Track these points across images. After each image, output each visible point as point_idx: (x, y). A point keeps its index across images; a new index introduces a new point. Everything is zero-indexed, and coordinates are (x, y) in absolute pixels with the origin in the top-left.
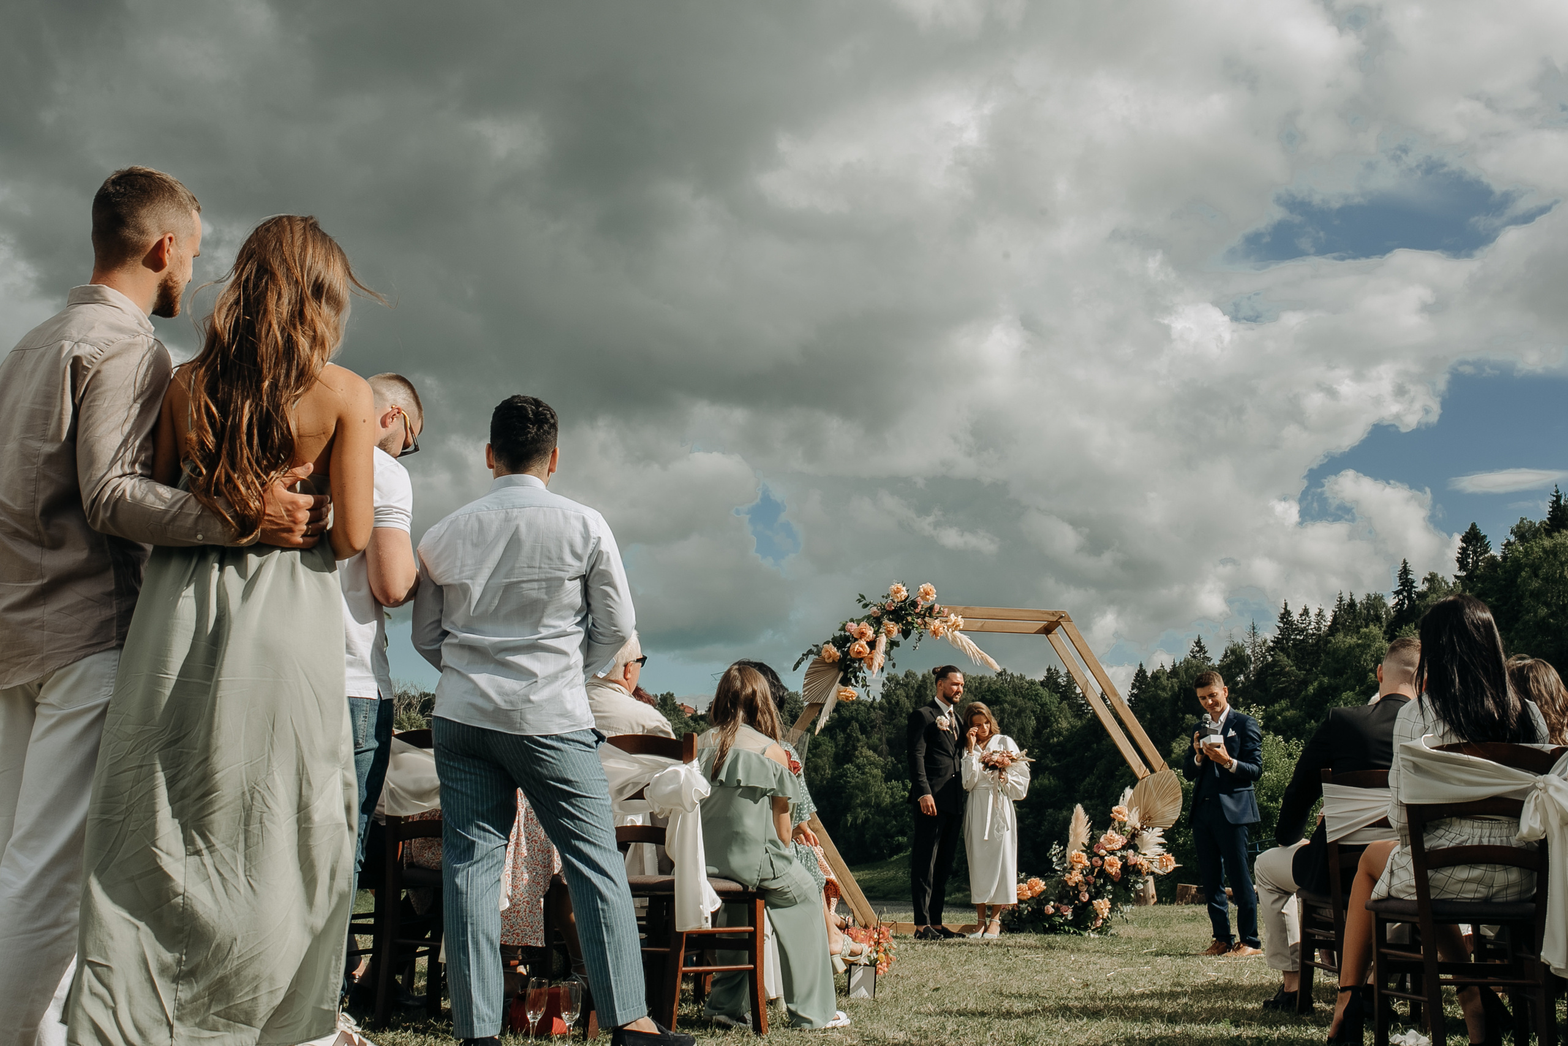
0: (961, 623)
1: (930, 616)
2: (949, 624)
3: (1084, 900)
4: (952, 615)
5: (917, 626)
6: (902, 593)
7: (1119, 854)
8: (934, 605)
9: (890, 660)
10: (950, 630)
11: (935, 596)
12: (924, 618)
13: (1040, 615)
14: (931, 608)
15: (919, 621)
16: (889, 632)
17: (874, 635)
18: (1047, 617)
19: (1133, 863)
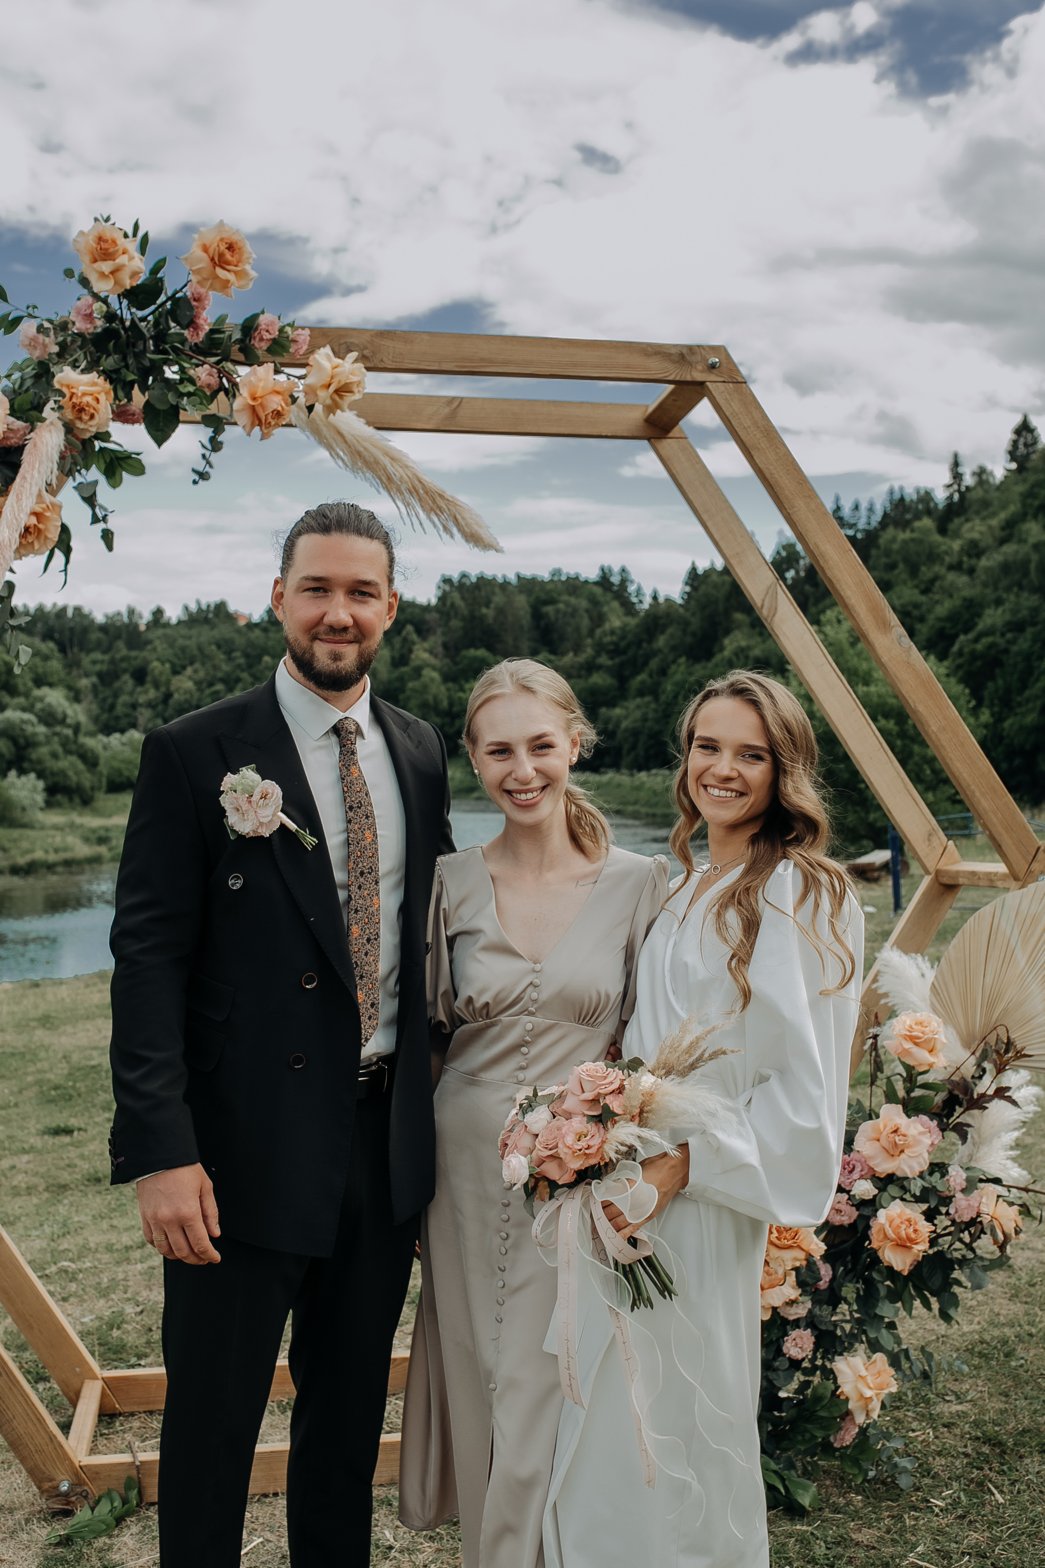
0: (354, 379)
1: (251, 359)
2: (309, 380)
3: (800, 1357)
4: (327, 350)
5: (191, 389)
6: (122, 260)
7: (916, 1187)
8: (255, 317)
9: (95, 520)
10: (318, 408)
11: (253, 274)
12: (226, 358)
13: (637, 360)
14: (249, 327)
15: (204, 374)
16: (80, 410)
17: (19, 424)
18: (656, 367)
19: (966, 1218)
